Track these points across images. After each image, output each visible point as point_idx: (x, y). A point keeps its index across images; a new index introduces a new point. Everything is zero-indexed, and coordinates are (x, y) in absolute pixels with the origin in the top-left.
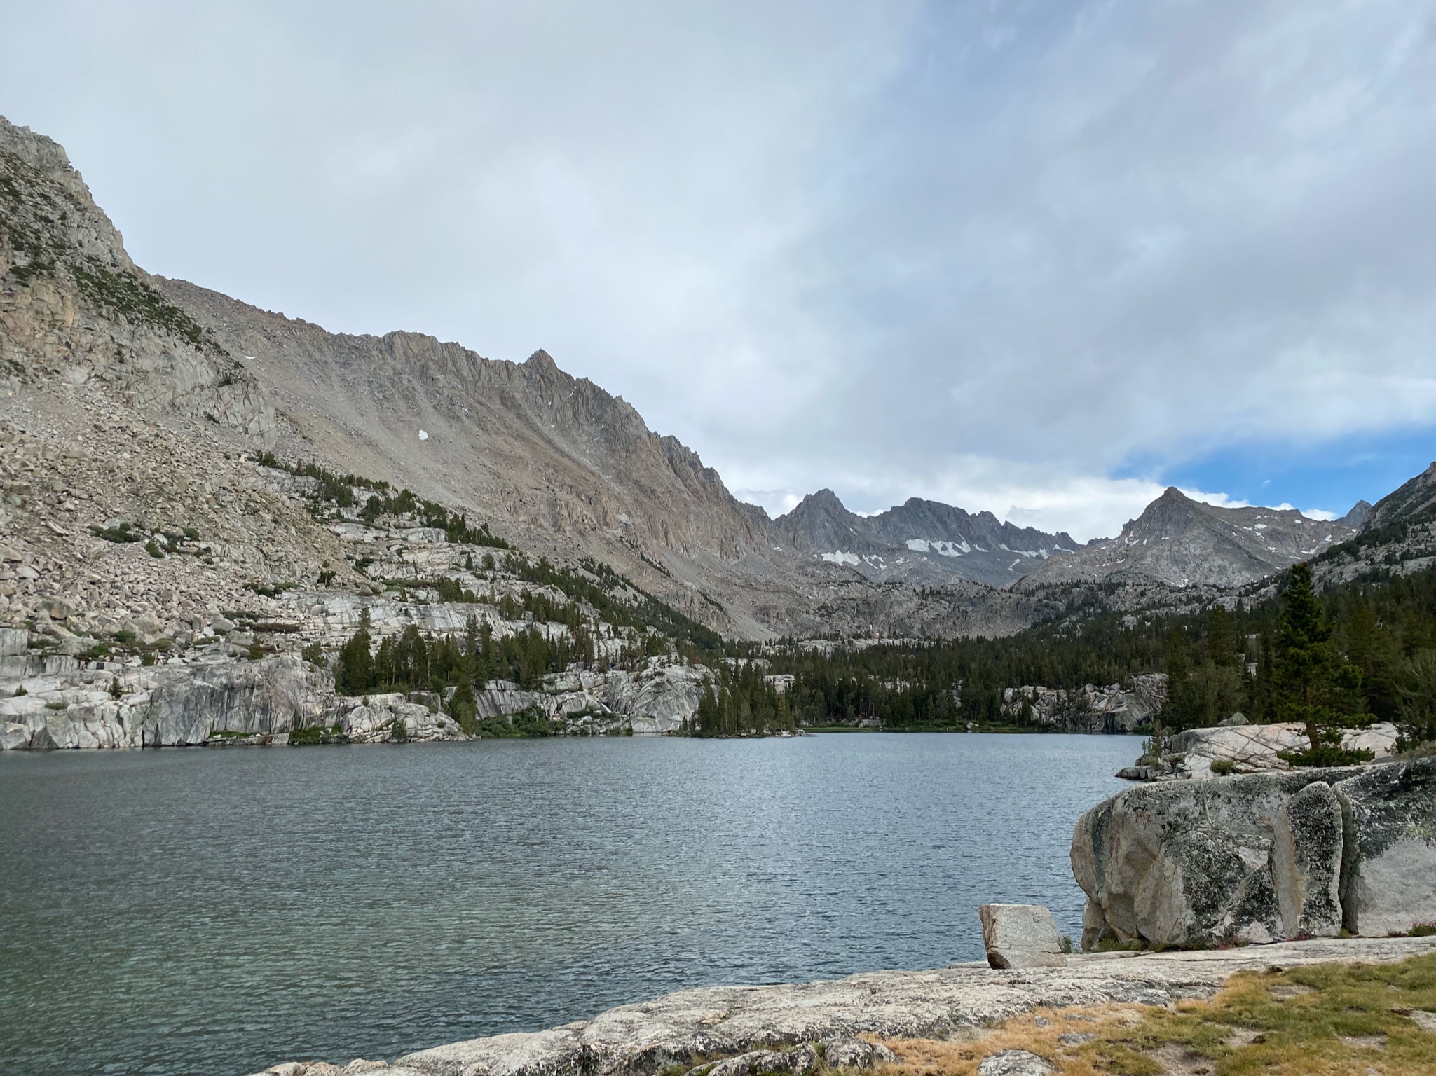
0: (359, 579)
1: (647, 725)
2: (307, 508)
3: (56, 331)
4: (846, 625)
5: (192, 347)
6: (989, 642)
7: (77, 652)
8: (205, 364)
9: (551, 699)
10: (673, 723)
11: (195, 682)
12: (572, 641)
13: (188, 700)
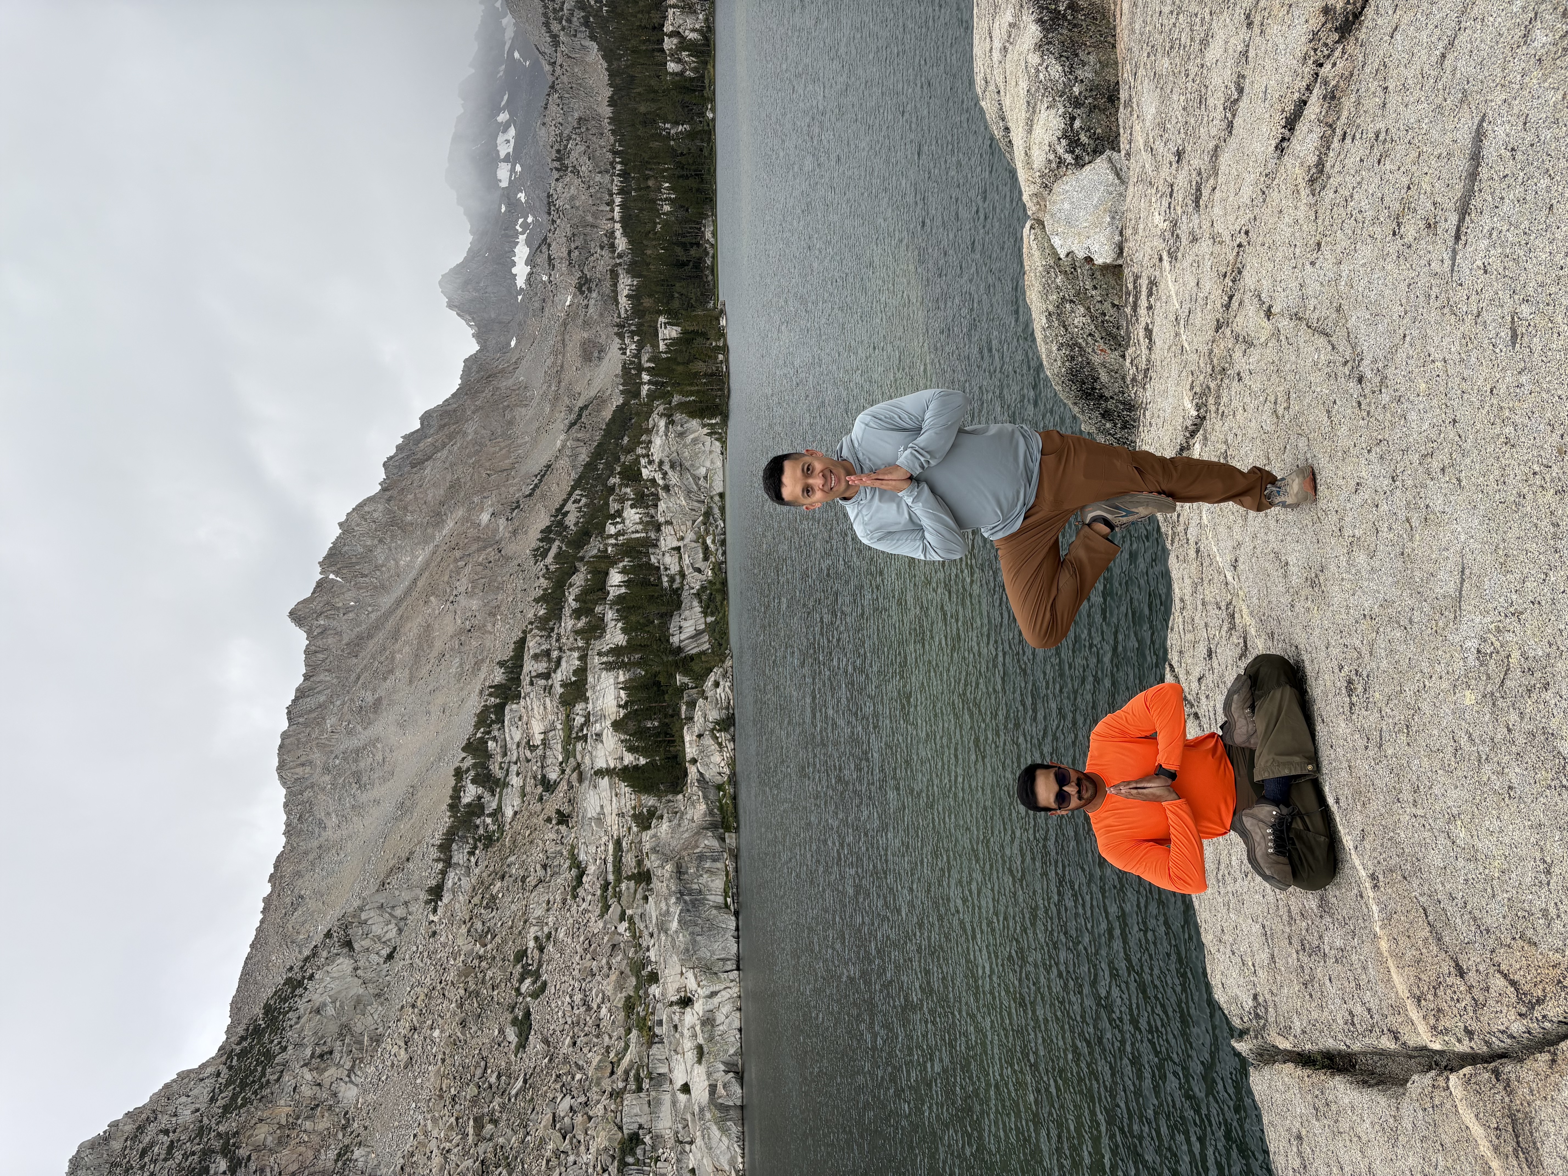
0: (563, 786)
1: (716, 477)
2: (486, 847)
3: (300, 1121)
5: (310, 985)
7: (644, 1047)
8: (329, 968)
9: (689, 578)
10: (713, 448)
11: (674, 929)
12: (626, 562)
13: (692, 934)
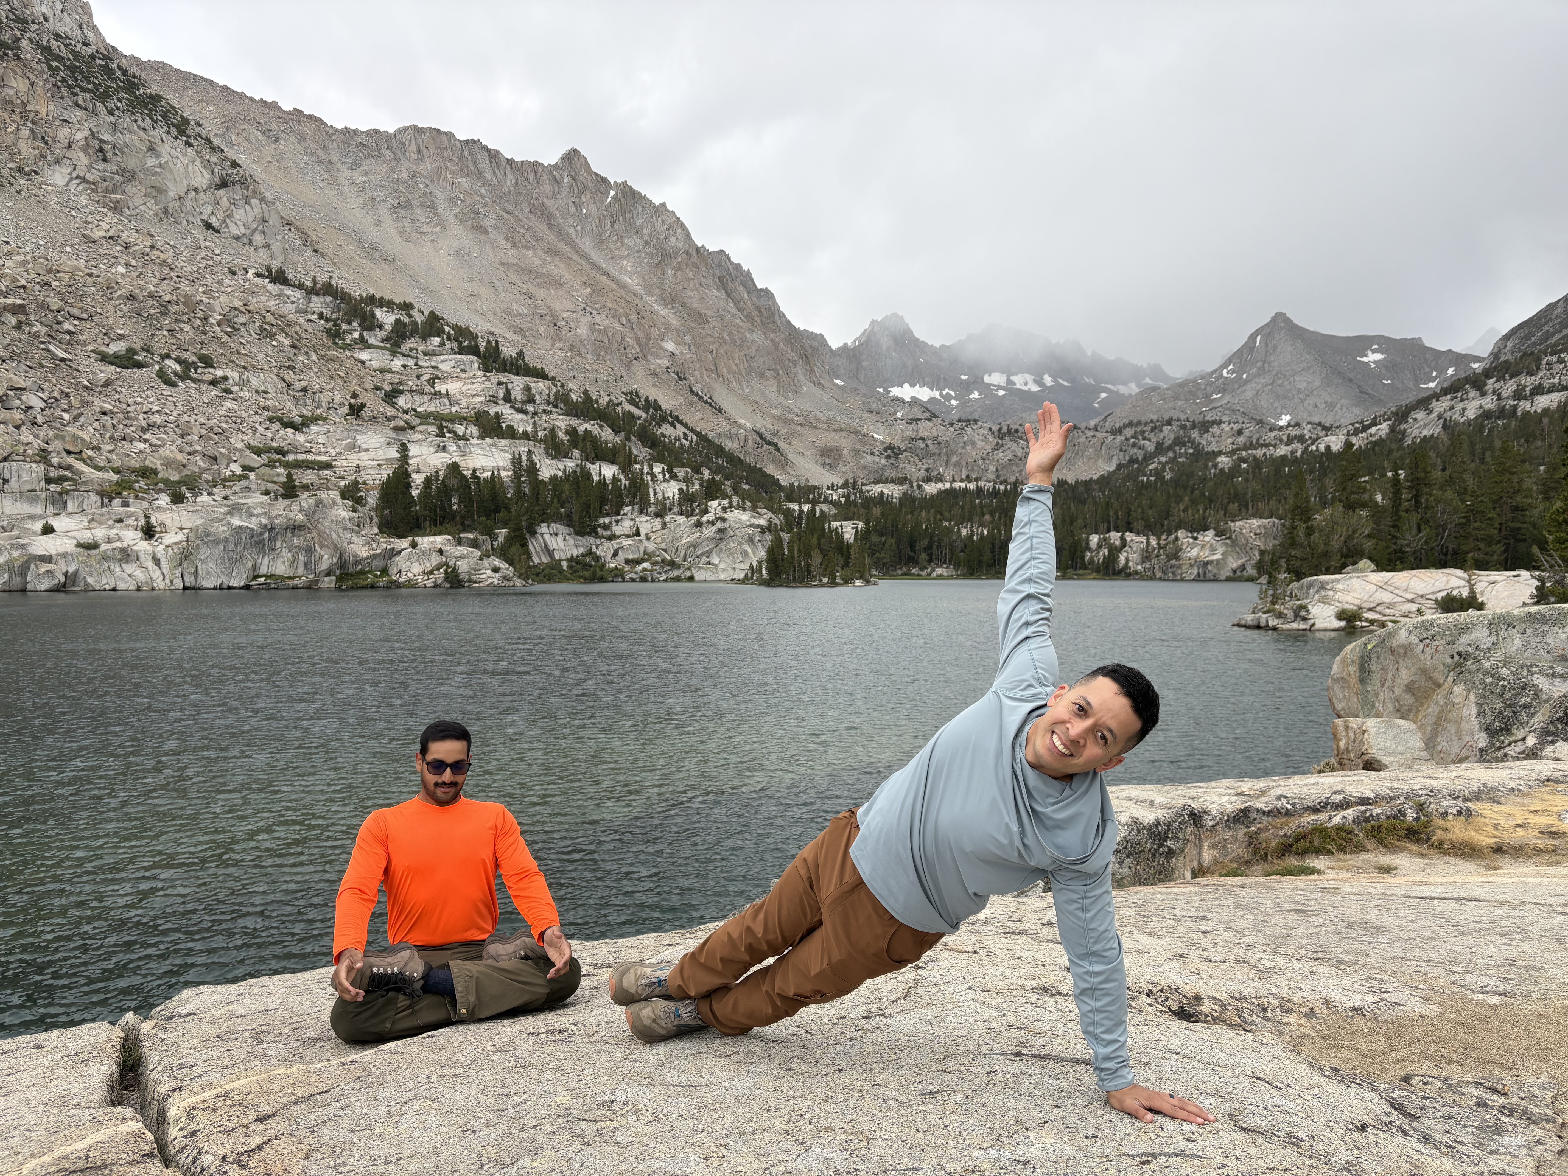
0: (391, 411)
1: (709, 573)
2: (327, 331)
3: (29, 124)
4: (914, 469)
5: (181, 142)
6: (1070, 485)
7: (98, 488)
8: (198, 163)
9: (607, 544)
10: (738, 571)
11: (232, 521)
12: (625, 482)
13: (226, 540)
